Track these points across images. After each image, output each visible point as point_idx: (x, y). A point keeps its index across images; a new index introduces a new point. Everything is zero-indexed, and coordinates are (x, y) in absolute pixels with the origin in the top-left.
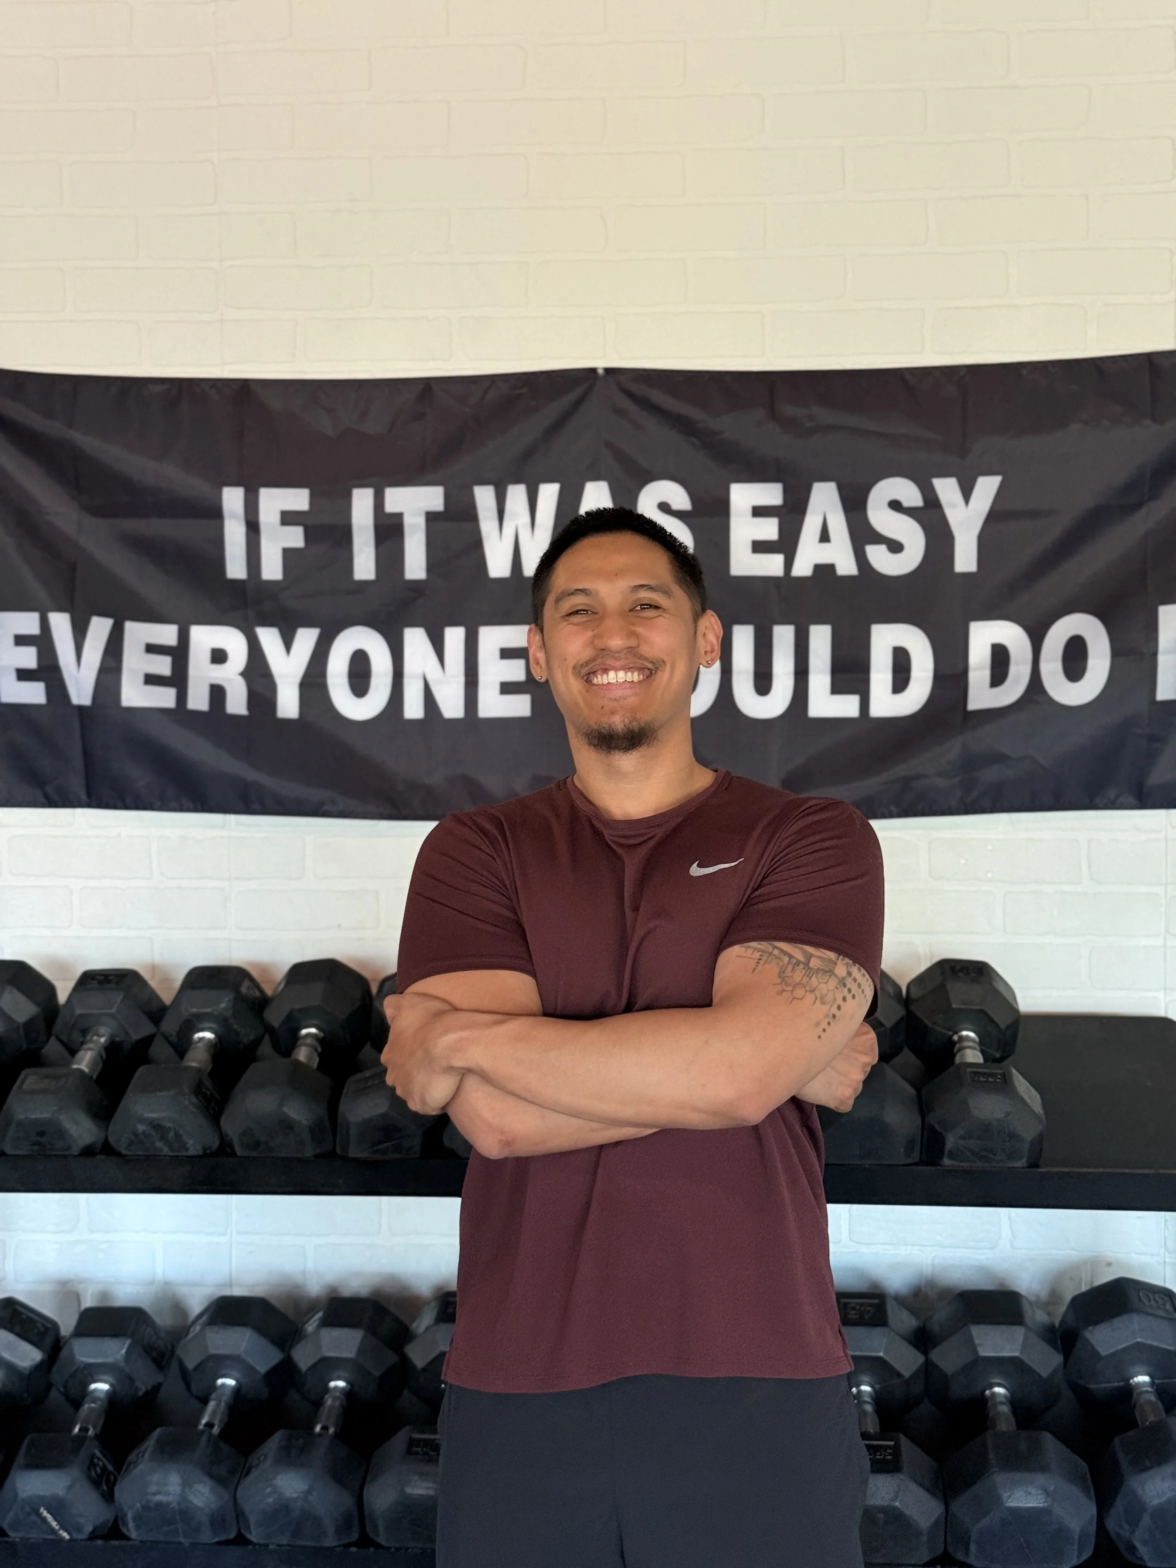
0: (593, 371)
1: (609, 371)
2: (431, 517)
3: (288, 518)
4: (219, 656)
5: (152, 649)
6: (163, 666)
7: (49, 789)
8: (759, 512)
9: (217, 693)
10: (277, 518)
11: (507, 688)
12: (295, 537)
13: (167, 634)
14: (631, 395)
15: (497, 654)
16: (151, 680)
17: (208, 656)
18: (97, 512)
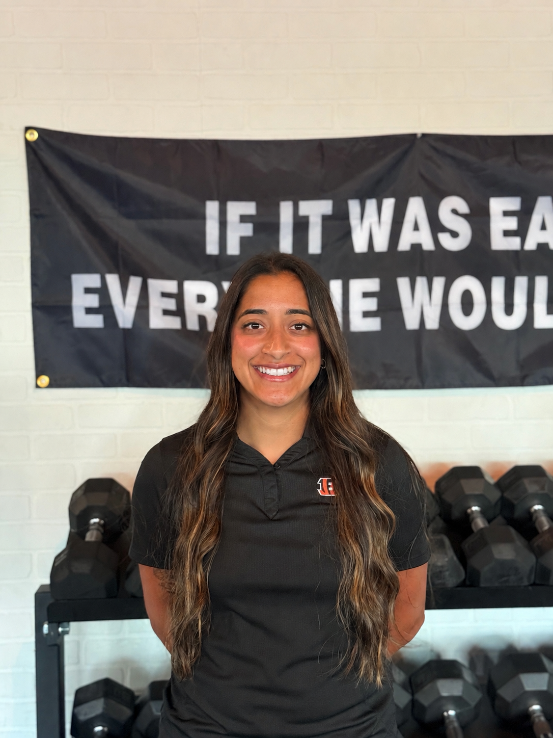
0: (415, 135)
1: (424, 135)
2: (325, 218)
3: (244, 219)
4: (201, 299)
5: (164, 295)
6: (171, 304)
7: (104, 378)
8: (506, 214)
9: (202, 320)
10: (237, 219)
11: (366, 314)
12: (247, 230)
13: (171, 286)
14: (435, 149)
15: (361, 295)
16: (166, 312)
17: (195, 299)
18: (129, 216)
